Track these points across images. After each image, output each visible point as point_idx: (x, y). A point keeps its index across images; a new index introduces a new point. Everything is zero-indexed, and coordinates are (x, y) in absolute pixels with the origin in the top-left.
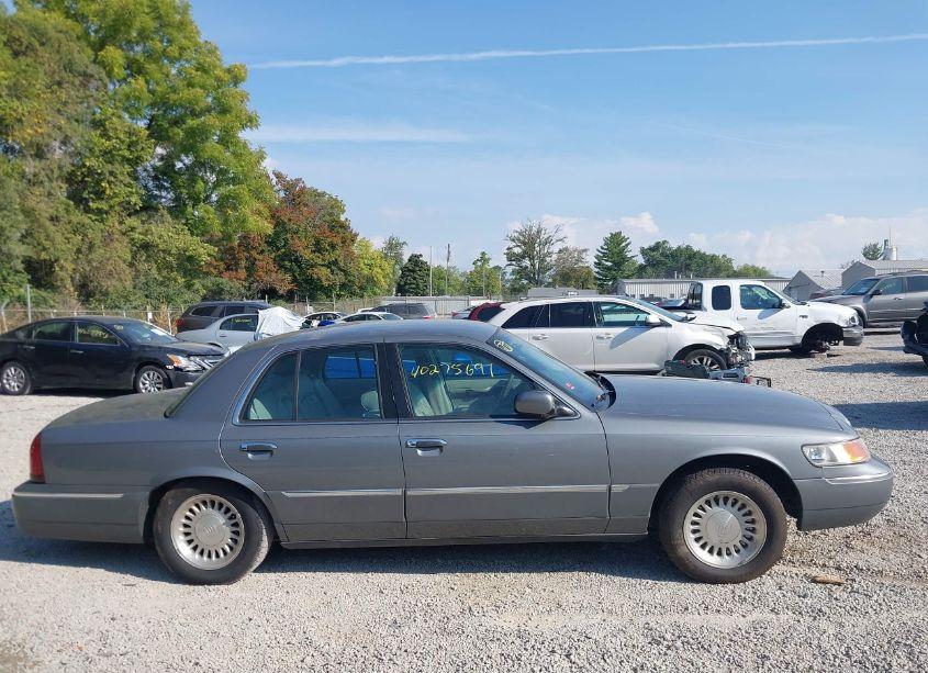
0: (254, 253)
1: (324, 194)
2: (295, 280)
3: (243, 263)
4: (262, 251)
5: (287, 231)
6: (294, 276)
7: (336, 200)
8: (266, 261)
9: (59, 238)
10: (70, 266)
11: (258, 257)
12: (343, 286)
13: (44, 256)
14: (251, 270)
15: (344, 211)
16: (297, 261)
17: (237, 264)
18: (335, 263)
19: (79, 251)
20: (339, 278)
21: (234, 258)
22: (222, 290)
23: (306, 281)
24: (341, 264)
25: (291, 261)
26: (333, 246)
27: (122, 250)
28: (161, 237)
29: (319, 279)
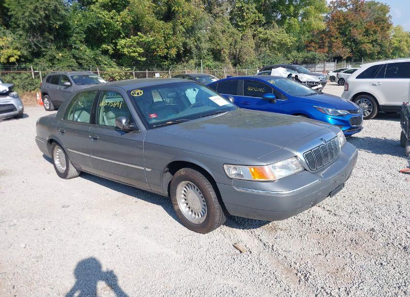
0: (333, 39)
1: (378, 3)
2: (352, 51)
3: (327, 44)
4: (337, 38)
5: (350, 26)
6: (352, 50)
7: (385, 6)
8: (338, 42)
9: (224, 39)
10: (227, 52)
11: (334, 40)
12: (379, 53)
13: (218, 47)
14: (330, 47)
15: (389, 11)
16: (354, 41)
17: (324, 45)
18: (376, 41)
19: (231, 45)
20: (378, 48)
21: (323, 42)
22: (315, 58)
23: (358, 52)
24: (379, 41)
25: (351, 42)
26: (375, 32)
27: (252, 43)
28: (271, 35)
29: (365, 50)
